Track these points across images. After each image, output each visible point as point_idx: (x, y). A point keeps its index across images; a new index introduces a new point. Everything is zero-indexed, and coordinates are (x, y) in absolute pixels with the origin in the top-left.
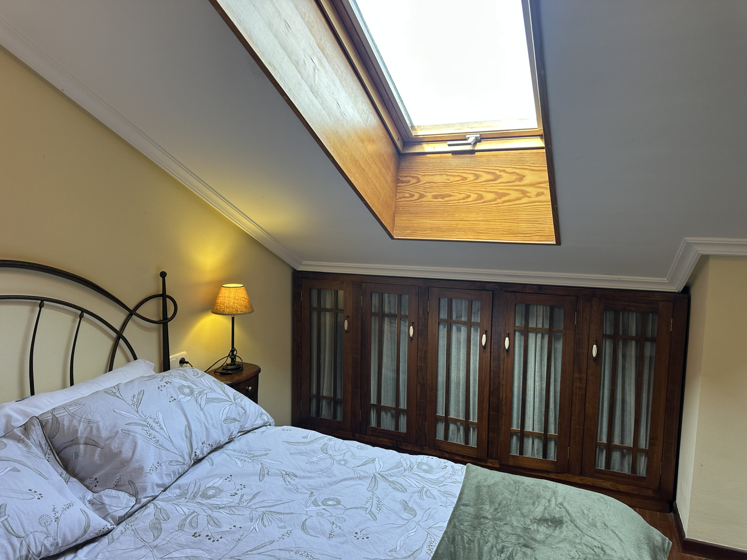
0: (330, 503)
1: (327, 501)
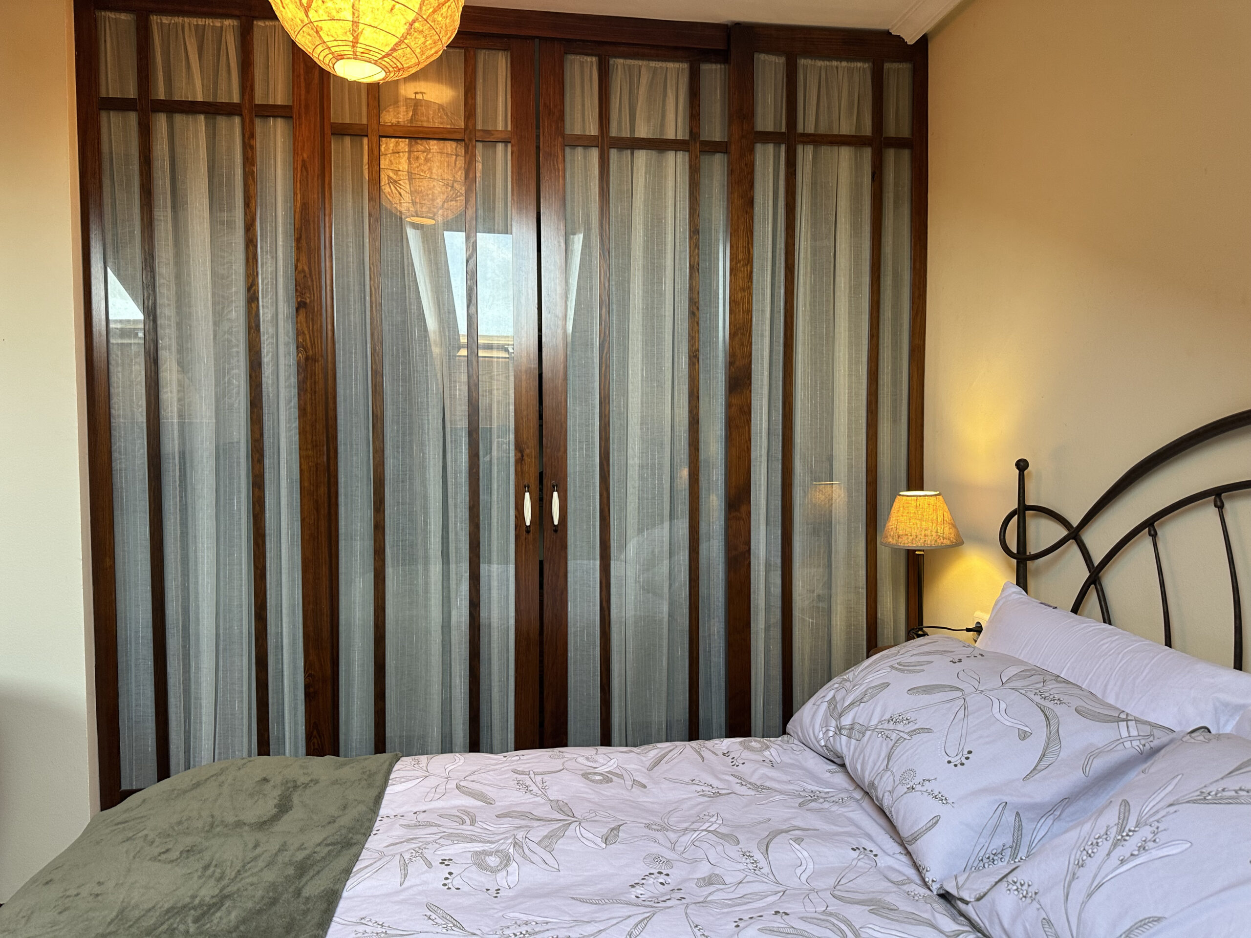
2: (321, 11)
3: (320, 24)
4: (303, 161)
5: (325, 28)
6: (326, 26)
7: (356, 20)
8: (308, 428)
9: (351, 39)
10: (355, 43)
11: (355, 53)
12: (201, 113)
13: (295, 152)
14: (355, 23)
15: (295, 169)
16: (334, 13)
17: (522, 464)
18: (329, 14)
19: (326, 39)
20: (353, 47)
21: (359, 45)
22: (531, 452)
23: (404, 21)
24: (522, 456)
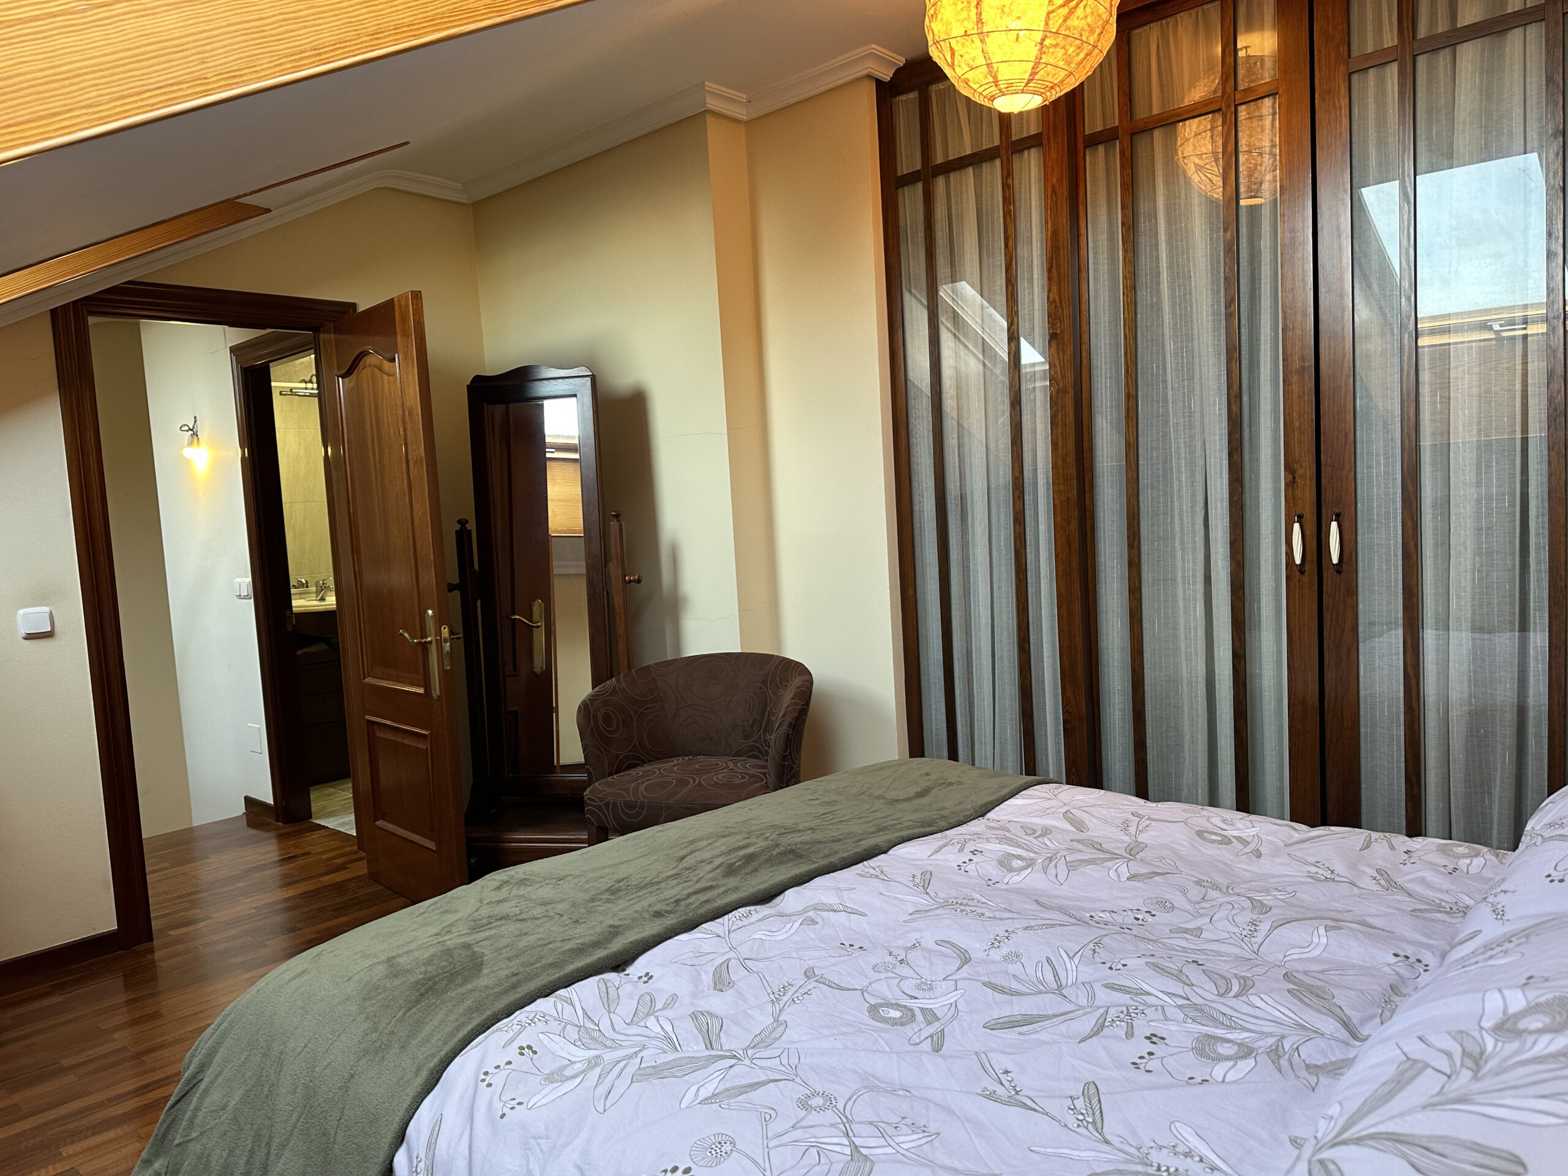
0: (895, 1014)
1: (901, 1017)
2: (963, 65)
3: (965, 76)
4: (1053, 186)
5: (971, 79)
6: (970, 76)
7: (989, 62)
8: (1060, 462)
9: (992, 80)
10: (996, 82)
11: (1000, 90)
12: (969, 165)
13: (1046, 180)
14: (989, 65)
15: (1046, 197)
16: (971, 63)
17: (1293, 488)
18: (968, 65)
19: (975, 87)
20: (996, 86)
21: (1000, 83)
22: (1306, 473)
23: (1034, 43)
24: (1294, 478)
